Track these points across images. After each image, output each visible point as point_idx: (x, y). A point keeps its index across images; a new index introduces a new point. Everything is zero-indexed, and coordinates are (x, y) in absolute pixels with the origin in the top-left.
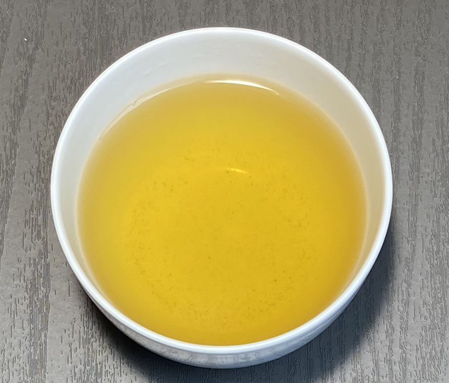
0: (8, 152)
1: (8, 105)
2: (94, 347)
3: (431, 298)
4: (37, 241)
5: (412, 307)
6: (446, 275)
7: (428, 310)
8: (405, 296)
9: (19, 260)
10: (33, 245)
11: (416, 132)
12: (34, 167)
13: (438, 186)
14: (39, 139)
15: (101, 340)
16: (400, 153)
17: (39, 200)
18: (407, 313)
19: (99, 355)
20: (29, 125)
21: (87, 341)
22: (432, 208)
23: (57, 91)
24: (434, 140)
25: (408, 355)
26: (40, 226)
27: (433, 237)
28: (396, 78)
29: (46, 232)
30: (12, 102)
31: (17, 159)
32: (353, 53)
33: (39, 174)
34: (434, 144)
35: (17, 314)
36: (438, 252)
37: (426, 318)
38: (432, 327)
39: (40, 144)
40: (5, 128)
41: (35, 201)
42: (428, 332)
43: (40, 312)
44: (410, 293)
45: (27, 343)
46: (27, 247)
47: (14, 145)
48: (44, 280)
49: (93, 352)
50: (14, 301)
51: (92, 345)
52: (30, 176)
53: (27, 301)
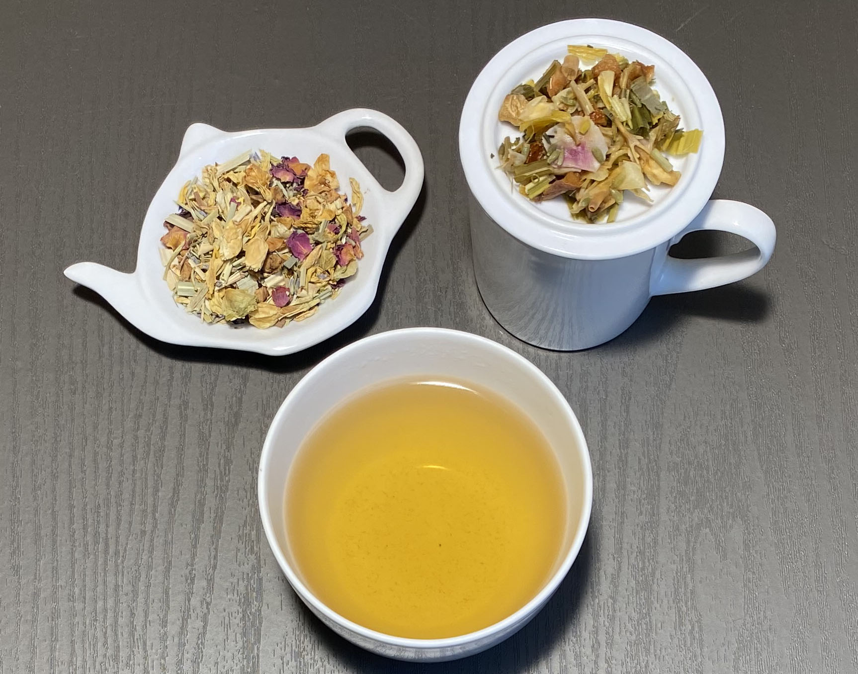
0: (222, 468)
1: (223, 423)
2: (306, 660)
3: (636, 614)
4: (250, 555)
5: (617, 622)
6: (651, 591)
7: (633, 625)
8: (611, 610)
9: (232, 575)
10: (246, 559)
11: (622, 451)
12: (248, 483)
13: (643, 504)
14: (252, 456)
15: (313, 652)
16: (606, 472)
17: (252, 516)
18: (613, 629)
19: (311, 668)
20: (242, 442)
21: (298, 655)
22: (638, 525)
23: (271, 409)
24: (640, 459)
25: (614, 670)
26: (253, 541)
27: (638, 554)
28: (602, 398)
29: (259, 548)
30: (226, 419)
31: (230, 476)
32: (561, 373)
33: (252, 490)
34: (639, 463)
35: (230, 627)
36: (643, 569)
37: (631, 634)
38: (637, 642)
39: (254, 460)
40: (220, 444)
41: (248, 516)
42: (633, 647)
43: (253, 626)
44: (615, 609)
45: (240, 656)
46: (240, 562)
47: (228, 462)
48: (257, 595)
49: (305, 665)
50: (228, 615)
51: (304, 658)
52: (244, 492)
53: (241, 615)
